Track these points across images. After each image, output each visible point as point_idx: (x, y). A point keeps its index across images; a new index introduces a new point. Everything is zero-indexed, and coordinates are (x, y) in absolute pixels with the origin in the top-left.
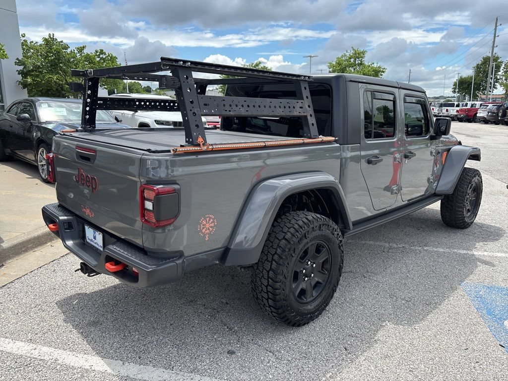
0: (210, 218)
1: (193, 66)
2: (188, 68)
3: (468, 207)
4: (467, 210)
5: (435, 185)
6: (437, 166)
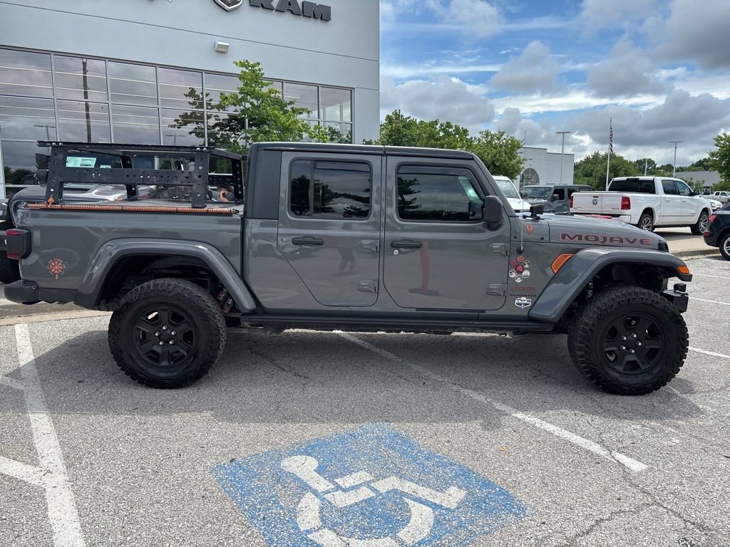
0: (59, 262)
1: (66, 145)
2: (61, 146)
3: (629, 358)
4: (624, 363)
5: (520, 302)
6: (519, 272)
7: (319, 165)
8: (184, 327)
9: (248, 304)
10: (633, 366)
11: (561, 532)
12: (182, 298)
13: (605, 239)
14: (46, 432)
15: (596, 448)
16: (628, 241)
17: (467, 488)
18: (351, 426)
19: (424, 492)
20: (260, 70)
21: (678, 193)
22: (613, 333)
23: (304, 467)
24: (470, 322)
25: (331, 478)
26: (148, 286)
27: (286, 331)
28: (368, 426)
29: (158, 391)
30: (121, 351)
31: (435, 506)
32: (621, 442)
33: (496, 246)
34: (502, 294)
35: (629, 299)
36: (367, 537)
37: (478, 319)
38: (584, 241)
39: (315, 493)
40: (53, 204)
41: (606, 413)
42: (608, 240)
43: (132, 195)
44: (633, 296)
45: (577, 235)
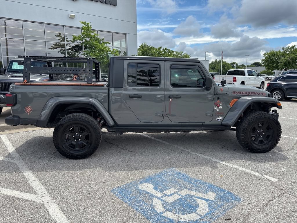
1: (31, 57)
2: (28, 58)
3: (260, 139)
4: (258, 141)
5: (218, 118)
6: (218, 107)
7: (139, 65)
8: (86, 133)
9: (111, 123)
10: (261, 142)
11: (257, 206)
12: (85, 121)
13: (249, 93)
14: (33, 180)
15: (256, 174)
16: (257, 93)
17: (215, 192)
18: (160, 170)
19: (199, 195)
20: (90, 26)
21: (253, 76)
22: (254, 130)
23: (148, 187)
24: (200, 127)
25: (161, 191)
26: (70, 117)
27: (125, 133)
28: (167, 170)
29: (75, 160)
30: (59, 144)
31: (207, 200)
32: (265, 171)
33: (209, 96)
34: (212, 115)
35: (260, 116)
36: (185, 213)
37: (202, 126)
38: (242, 94)
39: (157, 197)
40: (26, 82)
41: (254, 160)
42: (250, 93)
43: (51, 78)
44: (262, 115)
45: (239, 92)
